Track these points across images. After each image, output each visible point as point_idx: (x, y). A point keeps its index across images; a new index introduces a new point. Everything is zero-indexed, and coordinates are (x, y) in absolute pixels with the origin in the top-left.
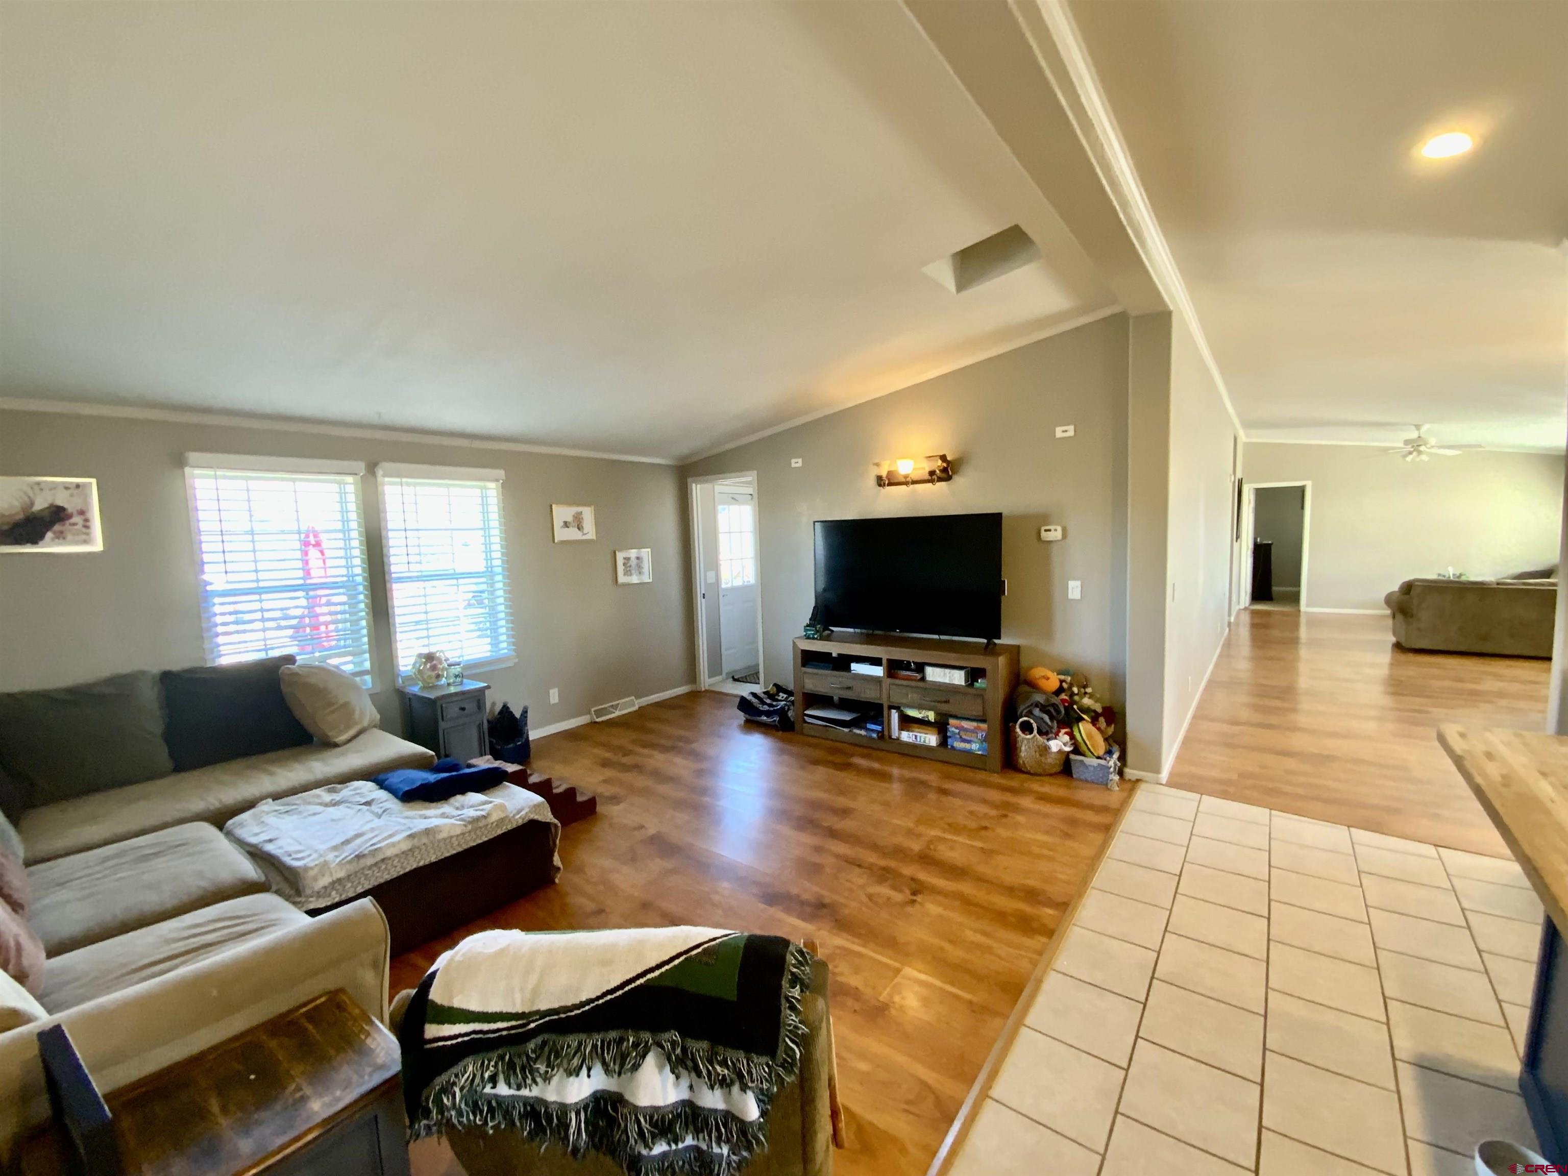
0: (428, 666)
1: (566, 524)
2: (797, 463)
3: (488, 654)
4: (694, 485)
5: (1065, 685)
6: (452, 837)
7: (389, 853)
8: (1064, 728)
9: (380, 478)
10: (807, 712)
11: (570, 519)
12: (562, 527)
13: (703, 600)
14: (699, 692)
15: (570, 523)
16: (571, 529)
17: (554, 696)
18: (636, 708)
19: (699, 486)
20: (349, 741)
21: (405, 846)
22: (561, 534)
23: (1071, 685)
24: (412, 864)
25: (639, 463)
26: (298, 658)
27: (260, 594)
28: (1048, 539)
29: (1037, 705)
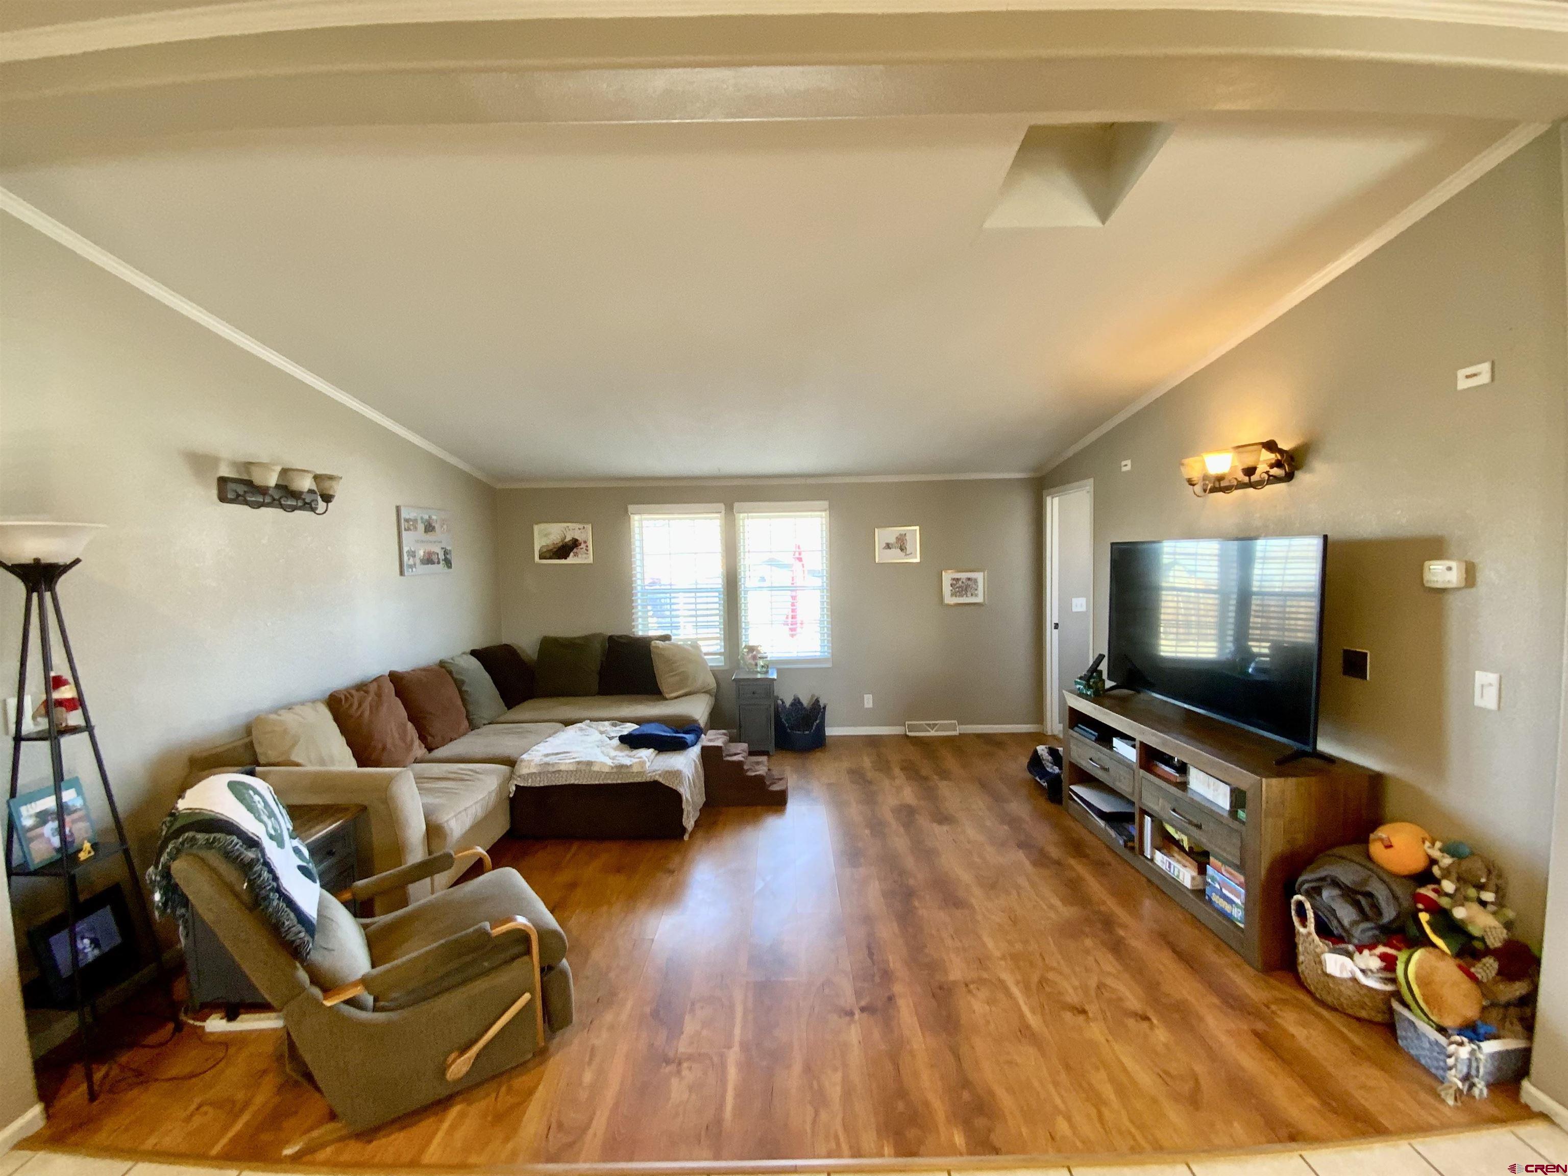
0: (750, 655)
1: (888, 546)
2: (1127, 466)
3: (818, 654)
4: (1049, 499)
5: (1436, 870)
6: (603, 772)
7: (562, 768)
8: (1385, 945)
9: (737, 515)
10: (1072, 787)
11: (892, 540)
12: (885, 548)
13: (1055, 632)
14: (1044, 735)
15: (892, 544)
16: (893, 550)
17: (868, 701)
18: (956, 733)
19: (1056, 500)
20: (672, 699)
21: (572, 768)
22: (881, 556)
23: (1447, 873)
24: (572, 781)
25: (982, 481)
26: (673, 637)
27: (695, 592)
28: (1438, 586)
29: (1335, 883)
